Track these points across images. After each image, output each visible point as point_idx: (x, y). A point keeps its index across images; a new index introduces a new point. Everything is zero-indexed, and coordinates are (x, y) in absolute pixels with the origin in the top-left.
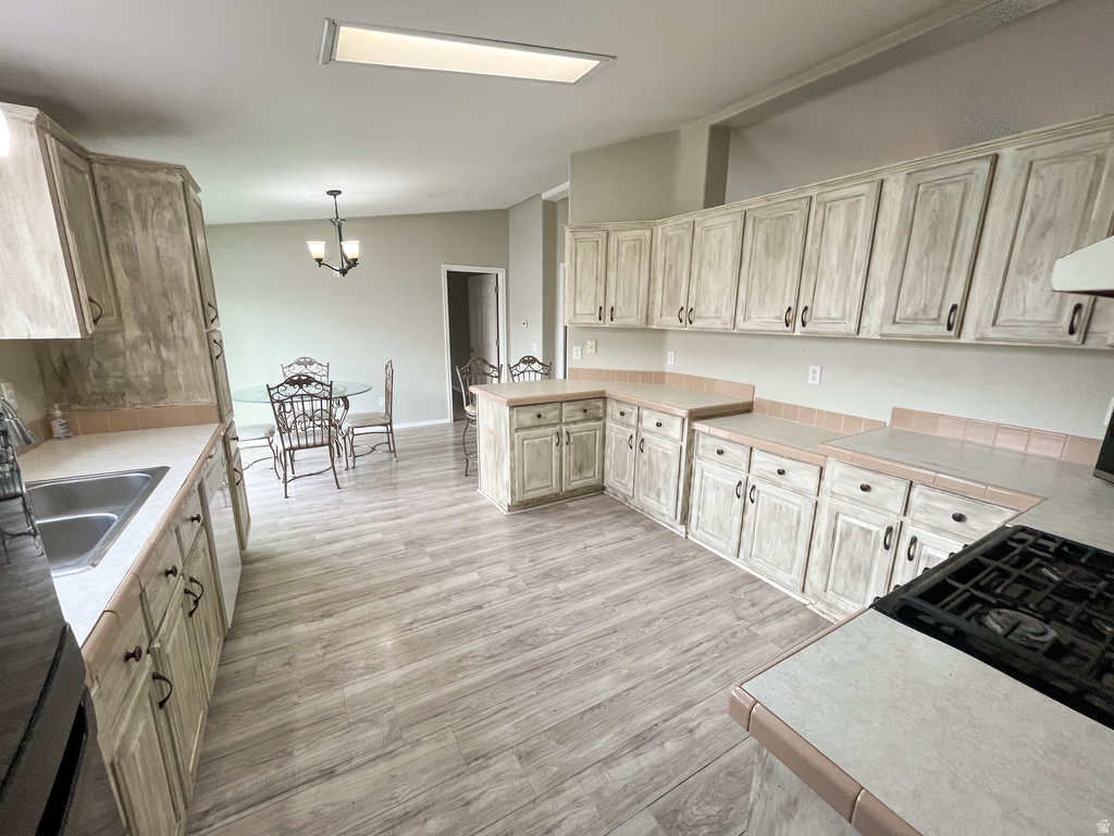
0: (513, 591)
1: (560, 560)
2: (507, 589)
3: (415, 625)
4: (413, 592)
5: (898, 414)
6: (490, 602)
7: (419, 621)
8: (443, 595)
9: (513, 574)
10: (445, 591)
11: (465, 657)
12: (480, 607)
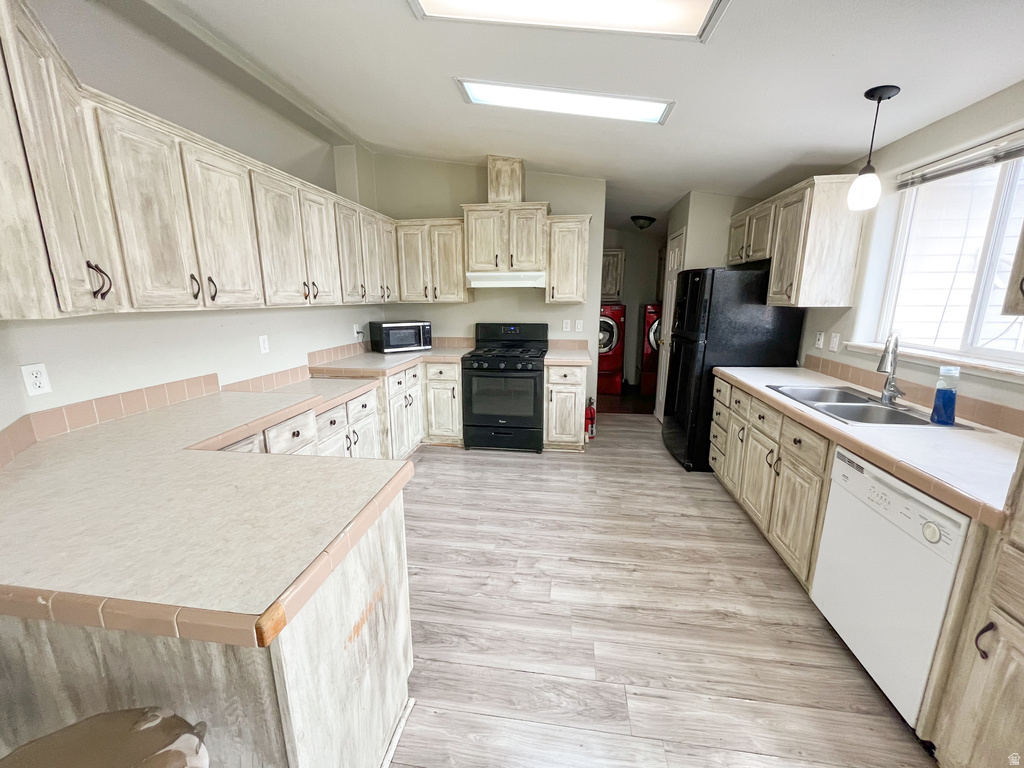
0: (532, 561)
1: (457, 572)
2: (536, 565)
3: (632, 567)
4: (628, 604)
5: (311, 356)
6: (560, 560)
7: (628, 570)
8: (598, 586)
9: (517, 578)
10: (594, 590)
11: (601, 533)
12: (571, 559)
